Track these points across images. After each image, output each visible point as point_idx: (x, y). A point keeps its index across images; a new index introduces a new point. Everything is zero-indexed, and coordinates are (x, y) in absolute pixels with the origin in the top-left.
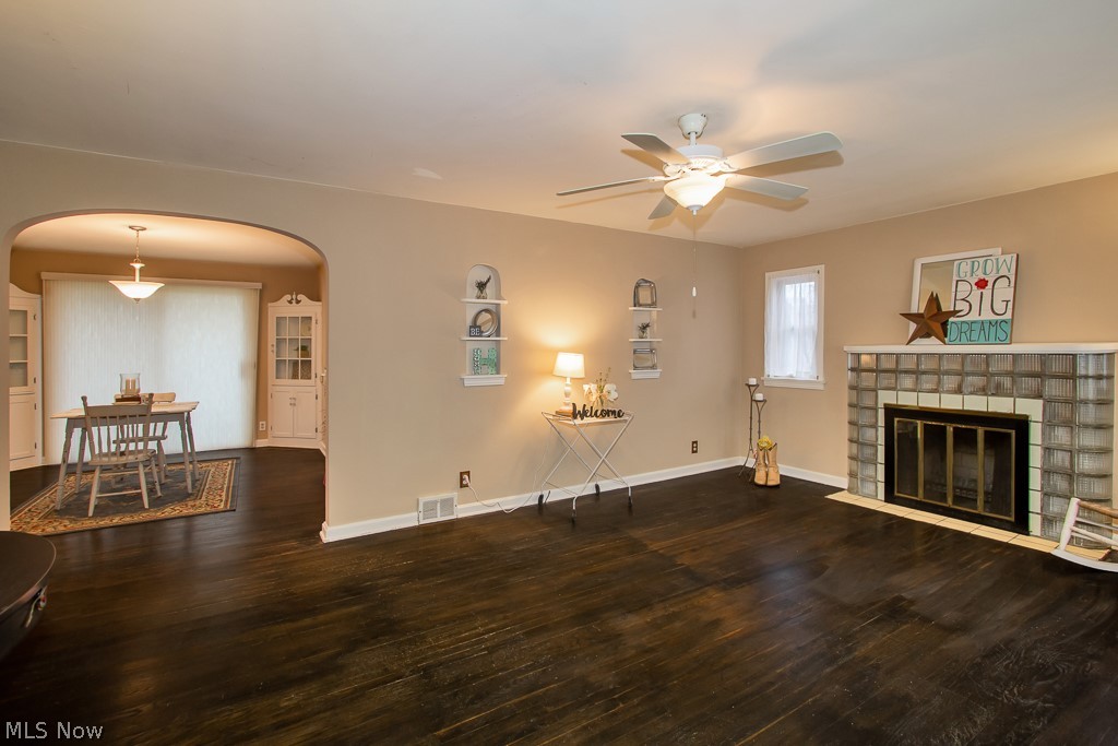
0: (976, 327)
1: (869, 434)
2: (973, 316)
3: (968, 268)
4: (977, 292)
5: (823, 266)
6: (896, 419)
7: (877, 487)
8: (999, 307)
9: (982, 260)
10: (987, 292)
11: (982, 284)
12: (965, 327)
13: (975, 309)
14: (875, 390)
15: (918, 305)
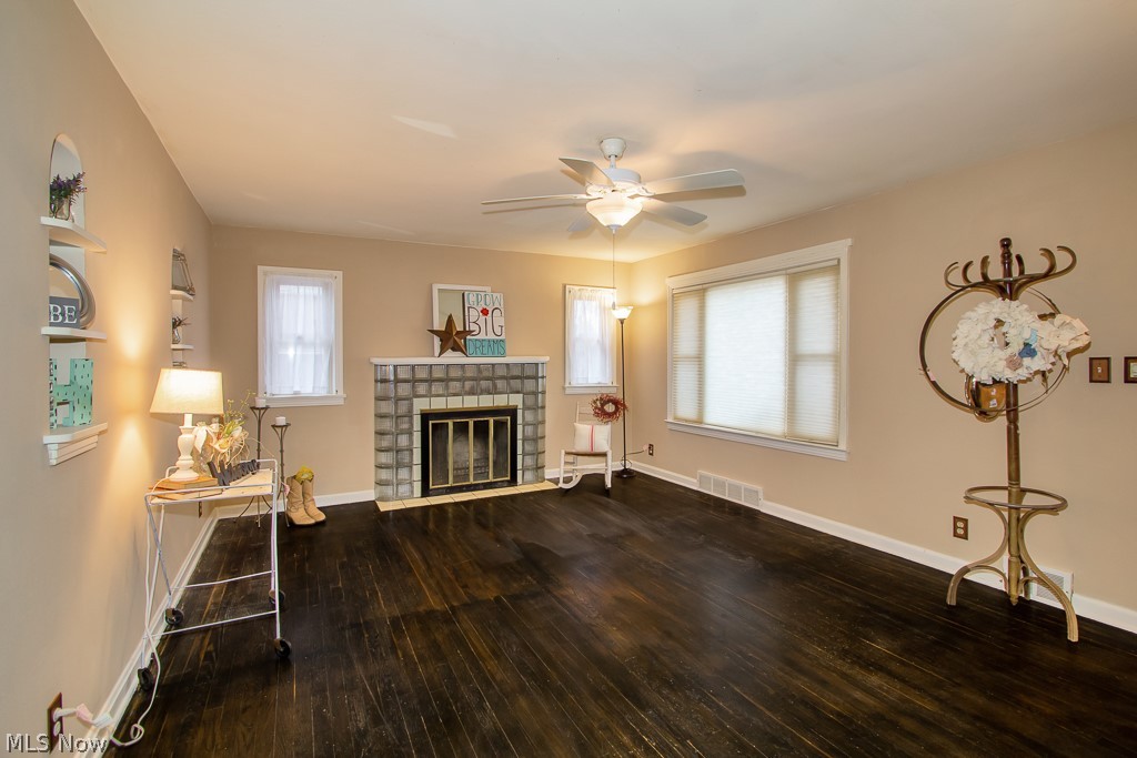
0: (486, 344)
1: (403, 441)
2: (482, 336)
3: (475, 298)
4: (483, 318)
5: (341, 273)
6: (430, 422)
7: (412, 487)
8: (498, 331)
9: (483, 294)
10: (489, 317)
11: (485, 312)
12: (478, 344)
13: (482, 330)
14: (409, 399)
15: (439, 325)
